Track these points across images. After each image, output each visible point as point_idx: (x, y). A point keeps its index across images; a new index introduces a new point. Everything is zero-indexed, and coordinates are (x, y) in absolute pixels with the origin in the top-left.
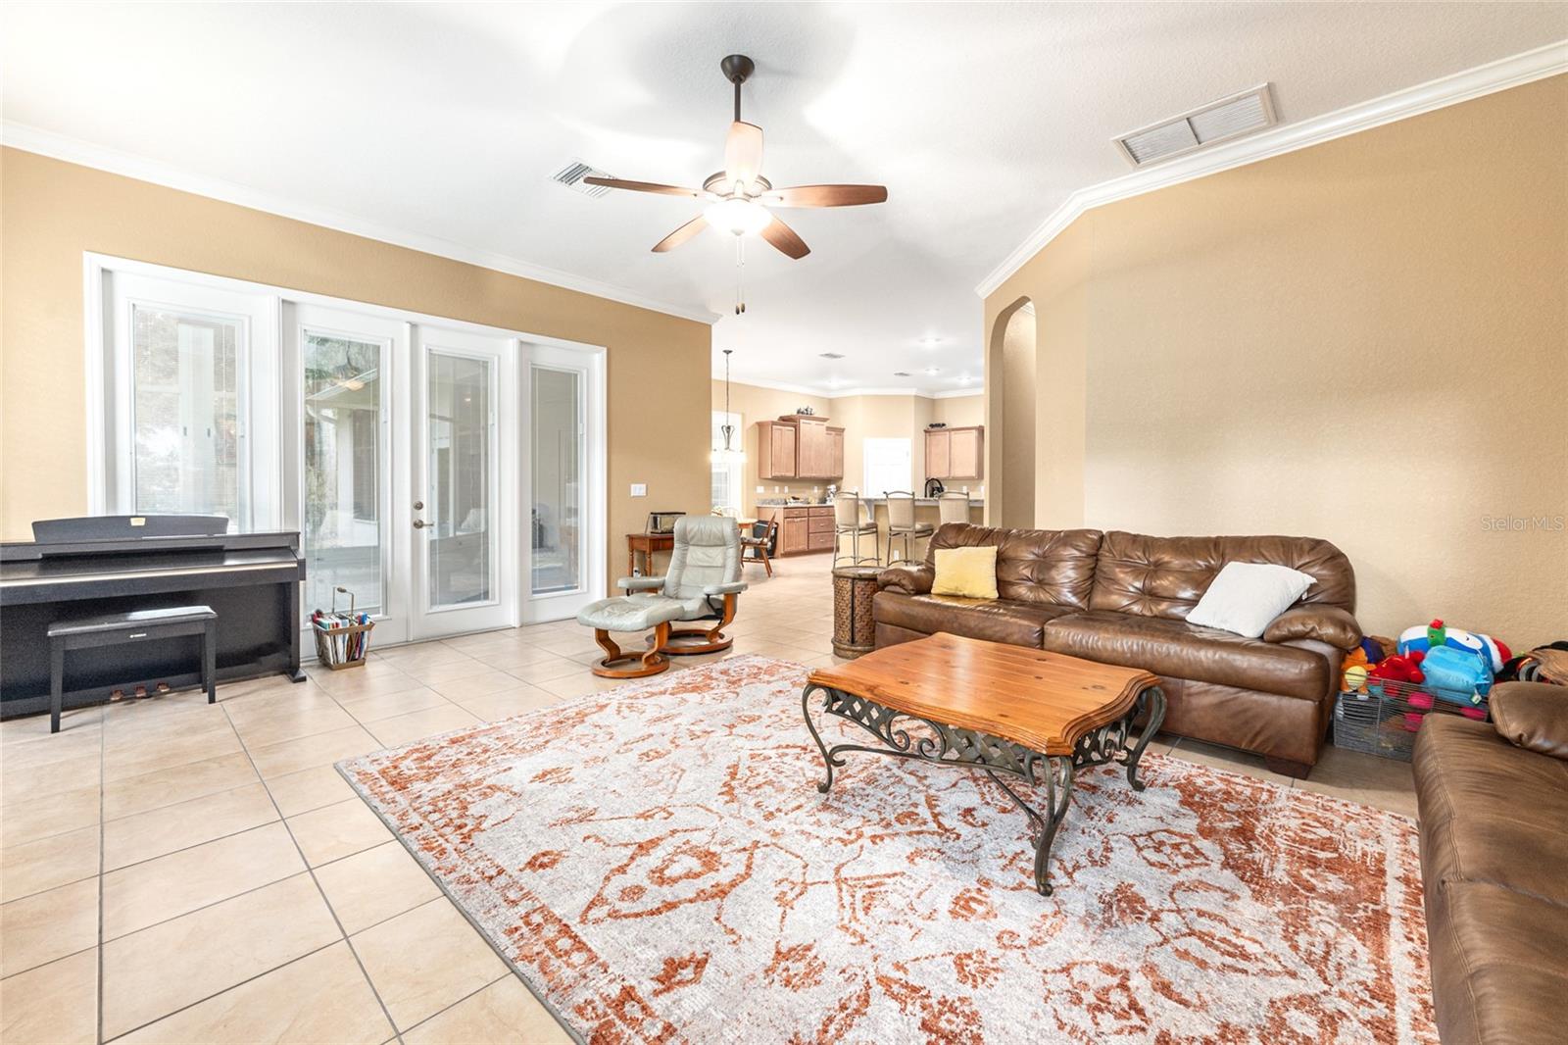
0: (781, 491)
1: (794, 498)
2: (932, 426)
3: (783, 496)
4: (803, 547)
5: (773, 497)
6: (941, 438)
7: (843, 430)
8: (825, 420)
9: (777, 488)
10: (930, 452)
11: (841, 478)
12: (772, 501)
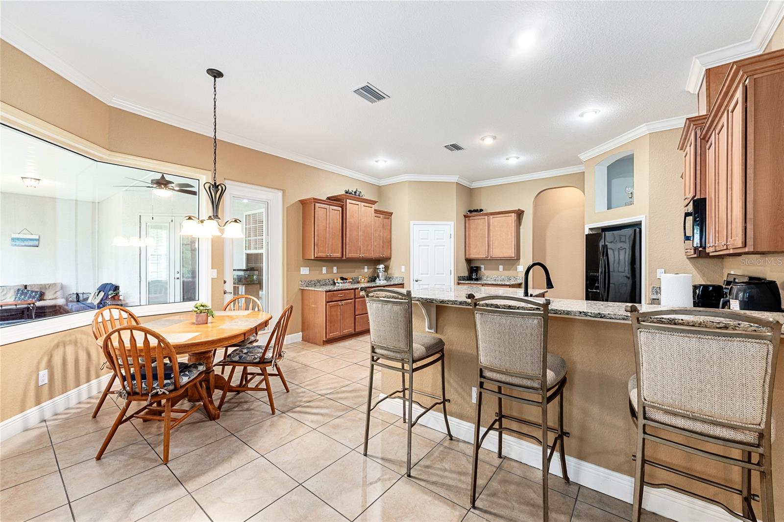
0: (329, 271)
1: (342, 279)
2: (470, 211)
3: (330, 276)
4: (349, 330)
5: (320, 277)
6: (479, 222)
7: (391, 214)
8: (373, 202)
9: (324, 270)
10: (469, 234)
11: (390, 258)
12: (319, 281)
